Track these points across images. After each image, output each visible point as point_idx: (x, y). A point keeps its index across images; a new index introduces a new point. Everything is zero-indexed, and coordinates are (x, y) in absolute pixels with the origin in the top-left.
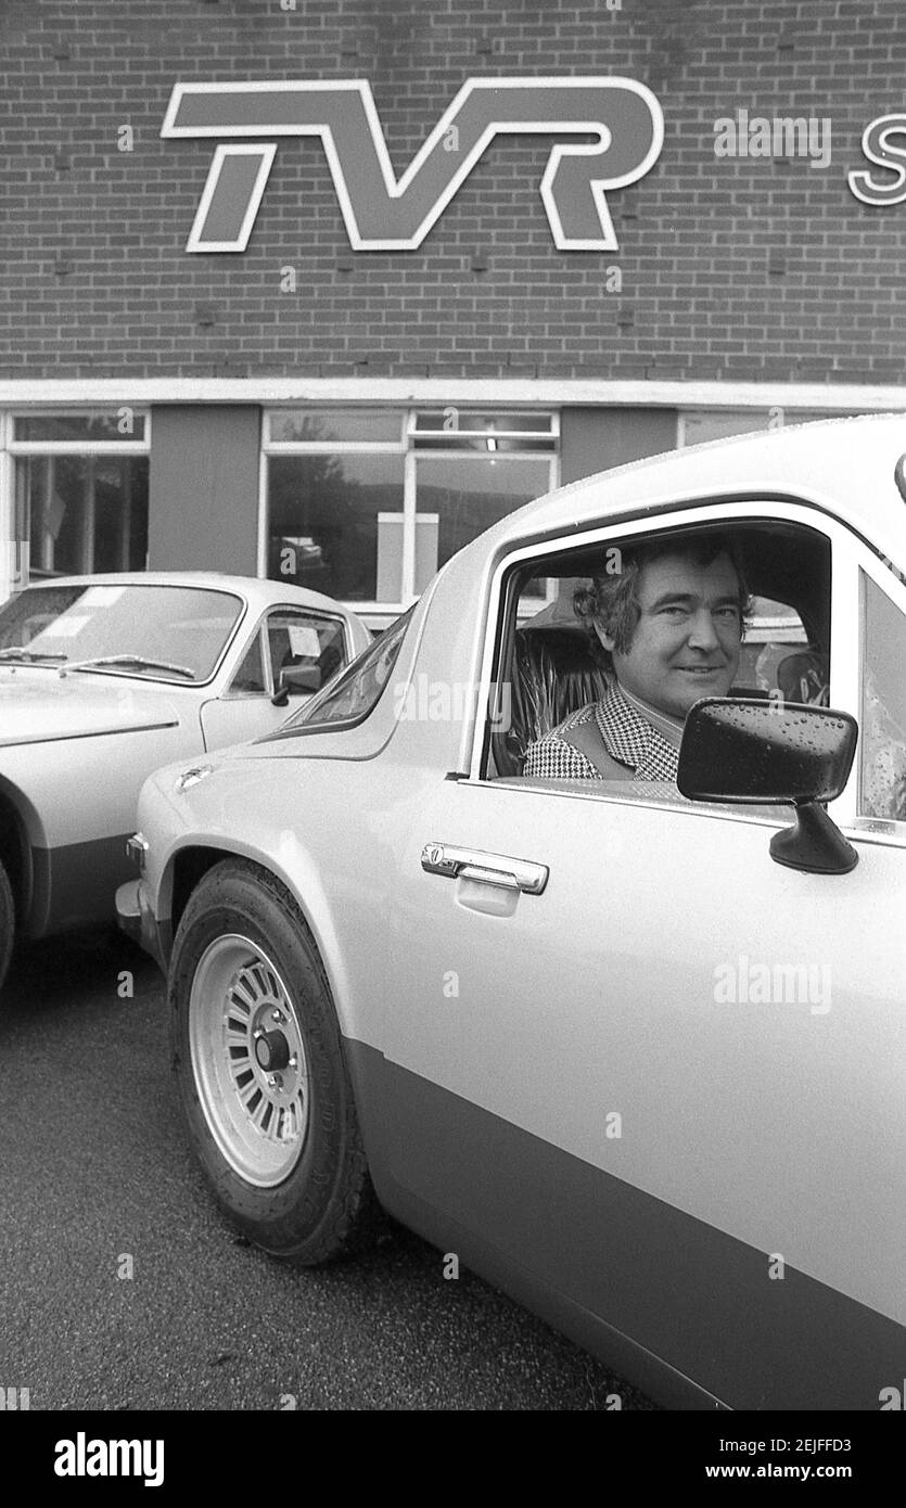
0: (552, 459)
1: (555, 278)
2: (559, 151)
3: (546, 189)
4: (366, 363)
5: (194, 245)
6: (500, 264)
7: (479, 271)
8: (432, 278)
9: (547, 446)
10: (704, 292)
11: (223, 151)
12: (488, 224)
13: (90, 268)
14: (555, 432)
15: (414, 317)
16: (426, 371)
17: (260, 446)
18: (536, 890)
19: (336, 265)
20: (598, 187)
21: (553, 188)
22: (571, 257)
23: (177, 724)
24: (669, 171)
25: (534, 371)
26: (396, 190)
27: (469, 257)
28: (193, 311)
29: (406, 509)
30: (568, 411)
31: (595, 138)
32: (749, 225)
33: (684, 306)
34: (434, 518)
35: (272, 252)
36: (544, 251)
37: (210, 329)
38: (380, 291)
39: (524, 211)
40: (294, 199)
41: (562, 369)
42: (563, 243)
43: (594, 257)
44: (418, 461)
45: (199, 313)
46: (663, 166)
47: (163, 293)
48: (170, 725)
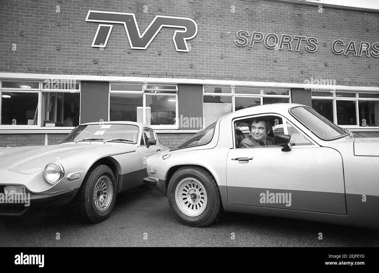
0: (176, 95)
1: (176, 57)
2: (176, 31)
3: (174, 39)
4: (134, 73)
5: (93, 45)
6: (164, 53)
7: (160, 55)
8: (149, 56)
9: (175, 92)
10: (207, 61)
11: (100, 25)
12: (161, 45)
13: (66, 49)
14: (177, 89)
15: (145, 64)
16: (148, 75)
17: (108, 91)
18: (251, 159)
19: (127, 52)
20: (185, 39)
21: (175, 39)
22: (179, 53)
23: (136, 151)
24: (199, 37)
25: (172, 76)
26: (141, 37)
27: (157, 52)
28: (92, 60)
29: (143, 106)
30: (179, 85)
31: (184, 29)
32: (216, 48)
33: (203, 64)
34: (150, 108)
35: (112, 48)
36: (173, 51)
37: (97, 64)
38: (138, 58)
39: (169, 43)
40: (117, 37)
41: (178, 76)
42: (178, 50)
43: (185, 53)
44: (146, 95)
45: (94, 61)
46: (198, 36)
47: (85, 56)
48: (134, 151)
